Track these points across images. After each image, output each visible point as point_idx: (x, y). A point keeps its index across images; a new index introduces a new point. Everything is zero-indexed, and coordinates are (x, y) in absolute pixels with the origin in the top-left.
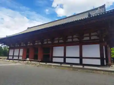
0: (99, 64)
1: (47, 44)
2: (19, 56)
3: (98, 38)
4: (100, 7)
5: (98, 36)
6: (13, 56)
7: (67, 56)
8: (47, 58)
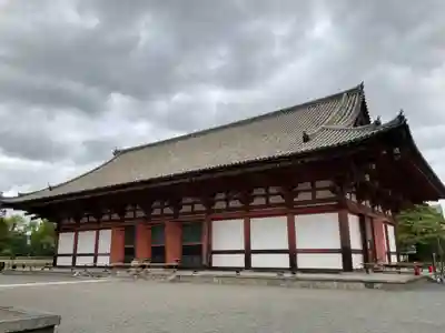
0: (340, 266)
1: (193, 212)
2: (95, 255)
3: (333, 195)
4: (350, 93)
5: (332, 190)
6: (75, 256)
7: (253, 248)
8: (196, 257)
